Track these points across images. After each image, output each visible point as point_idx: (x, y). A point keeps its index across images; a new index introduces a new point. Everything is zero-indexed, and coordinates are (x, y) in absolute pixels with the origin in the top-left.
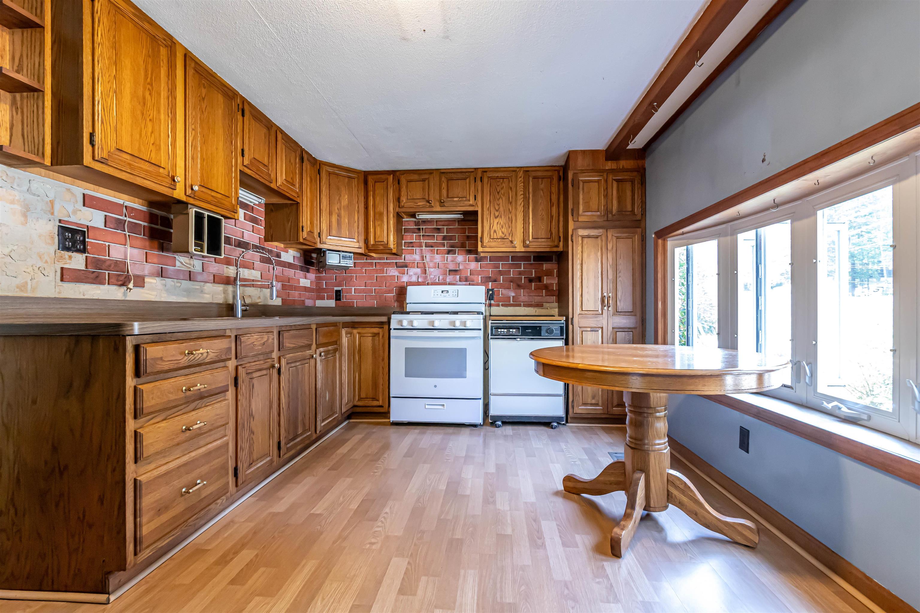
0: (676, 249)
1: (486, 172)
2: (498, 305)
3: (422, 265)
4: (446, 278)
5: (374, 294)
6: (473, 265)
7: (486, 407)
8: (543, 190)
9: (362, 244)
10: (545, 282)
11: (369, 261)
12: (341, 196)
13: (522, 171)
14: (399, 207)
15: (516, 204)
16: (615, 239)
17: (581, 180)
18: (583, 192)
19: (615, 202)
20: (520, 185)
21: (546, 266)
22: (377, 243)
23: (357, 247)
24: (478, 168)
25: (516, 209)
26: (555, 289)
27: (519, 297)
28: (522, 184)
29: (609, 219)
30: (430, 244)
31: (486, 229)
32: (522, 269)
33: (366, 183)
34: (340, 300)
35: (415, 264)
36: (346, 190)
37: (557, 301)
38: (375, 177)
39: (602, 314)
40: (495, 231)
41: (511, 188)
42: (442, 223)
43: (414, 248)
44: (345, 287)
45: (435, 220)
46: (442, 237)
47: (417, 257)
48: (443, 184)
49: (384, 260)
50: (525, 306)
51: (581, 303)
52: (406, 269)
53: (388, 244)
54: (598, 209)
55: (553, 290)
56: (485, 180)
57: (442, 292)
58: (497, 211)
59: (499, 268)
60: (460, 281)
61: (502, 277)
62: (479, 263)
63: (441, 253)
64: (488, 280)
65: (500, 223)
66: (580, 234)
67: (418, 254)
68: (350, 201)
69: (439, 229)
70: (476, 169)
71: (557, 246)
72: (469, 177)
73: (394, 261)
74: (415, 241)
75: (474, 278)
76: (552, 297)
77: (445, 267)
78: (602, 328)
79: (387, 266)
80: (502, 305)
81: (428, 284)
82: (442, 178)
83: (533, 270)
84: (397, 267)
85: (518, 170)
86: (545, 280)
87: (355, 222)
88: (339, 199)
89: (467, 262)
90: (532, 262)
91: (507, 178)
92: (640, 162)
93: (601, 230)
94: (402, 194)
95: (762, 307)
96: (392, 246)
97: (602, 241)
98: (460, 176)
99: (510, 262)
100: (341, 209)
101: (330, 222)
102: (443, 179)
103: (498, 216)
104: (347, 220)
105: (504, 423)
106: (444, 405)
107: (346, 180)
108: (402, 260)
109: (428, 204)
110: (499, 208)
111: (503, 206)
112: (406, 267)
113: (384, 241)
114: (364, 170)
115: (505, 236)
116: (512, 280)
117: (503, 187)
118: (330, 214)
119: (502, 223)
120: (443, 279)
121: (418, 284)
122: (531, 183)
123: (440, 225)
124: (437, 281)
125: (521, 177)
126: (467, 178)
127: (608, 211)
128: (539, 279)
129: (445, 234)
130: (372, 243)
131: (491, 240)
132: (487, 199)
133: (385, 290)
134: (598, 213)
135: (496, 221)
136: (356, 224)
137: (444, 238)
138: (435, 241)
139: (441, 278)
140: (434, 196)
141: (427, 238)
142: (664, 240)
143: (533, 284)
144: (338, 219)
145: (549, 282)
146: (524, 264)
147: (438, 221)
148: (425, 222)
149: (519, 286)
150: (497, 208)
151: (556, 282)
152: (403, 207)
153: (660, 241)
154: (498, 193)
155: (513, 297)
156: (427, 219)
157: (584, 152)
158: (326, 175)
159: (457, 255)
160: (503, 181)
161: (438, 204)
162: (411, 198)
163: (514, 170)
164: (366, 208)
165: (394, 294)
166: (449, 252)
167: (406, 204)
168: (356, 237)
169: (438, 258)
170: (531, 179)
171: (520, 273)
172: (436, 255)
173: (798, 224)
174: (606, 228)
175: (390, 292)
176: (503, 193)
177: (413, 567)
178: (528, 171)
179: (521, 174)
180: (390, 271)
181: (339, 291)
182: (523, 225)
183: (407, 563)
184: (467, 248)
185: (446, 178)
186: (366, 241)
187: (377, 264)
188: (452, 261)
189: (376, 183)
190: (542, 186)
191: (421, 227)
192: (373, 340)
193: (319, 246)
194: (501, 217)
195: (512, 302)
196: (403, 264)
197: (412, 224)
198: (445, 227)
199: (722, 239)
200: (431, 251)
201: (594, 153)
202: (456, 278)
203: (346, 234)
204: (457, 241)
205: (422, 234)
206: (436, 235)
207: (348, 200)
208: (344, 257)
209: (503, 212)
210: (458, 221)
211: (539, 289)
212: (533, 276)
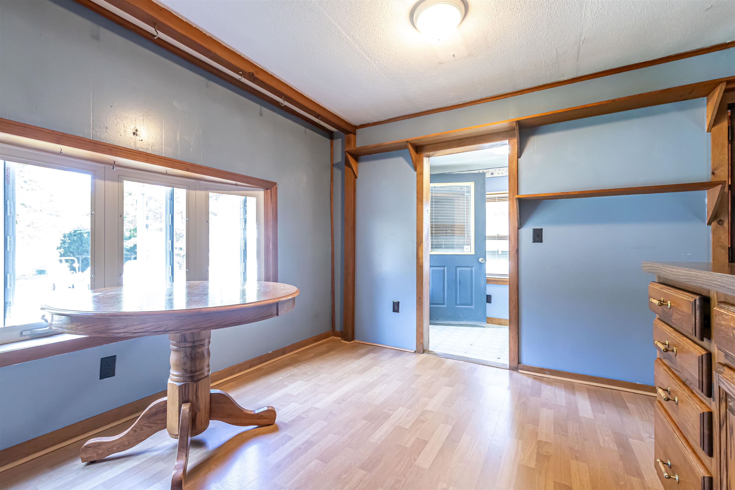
177: (413, 456)
183: (417, 461)
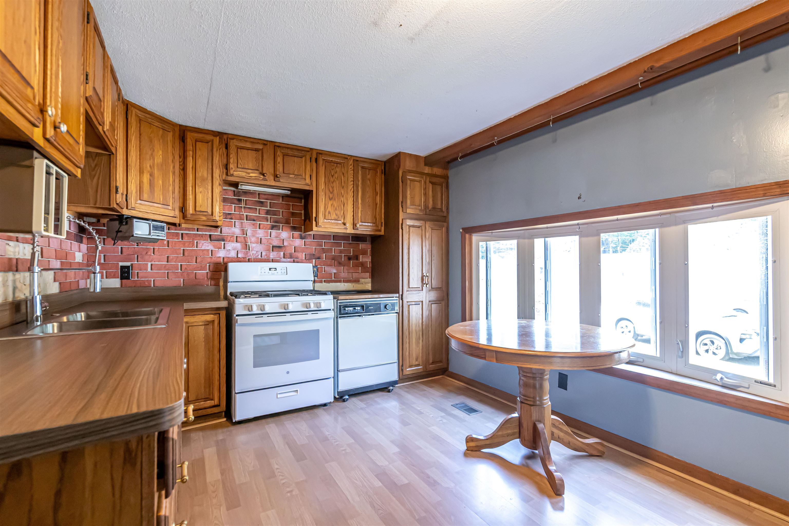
0: (480, 243)
1: (321, 154)
2: (321, 282)
3: (243, 240)
4: (269, 254)
5: (179, 271)
6: (298, 242)
7: (336, 384)
8: (369, 180)
9: (177, 213)
10: (361, 261)
11: (173, 231)
12: (154, 151)
13: (352, 160)
14: (227, 175)
15: (347, 189)
16: (430, 229)
17: (408, 178)
18: (410, 189)
19: (431, 200)
20: (351, 172)
21: (362, 246)
22: (198, 213)
23: (172, 216)
24: (313, 149)
25: (347, 193)
26: (368, 266)
27: (340, 273)
28: (352, 172)
29: (427, 214)
30: (252, 217)
31: (321, 209)
32: (342, 248)
33: (183, 139)
34: (128, 278)
35: (234, 238)
36: (160, 145)
37: (370, 277)
38: (196, 135)
39: (422, 290)
40: (329, 213)
41: (343, 174)
42: (266, 197)
43: (233, 221)
44: (136, 262)
45: (257, 193)
46: (265, 211)
47: (237, 231)
48: (279, 158)
49: (195, 231)
50: (344, 281)
51: (408, 282)
52: (223, 243)
53: (212, 214)
54: (420, 205)
55: (368, 267)
56: (321, 162)
57: (270, 269)
58: (331, 193)
59: (322, 246)
60: (284, 258)
61: (324, 254)
62: (304, 240)
63: (265, 228)
64: (312, 257)
65: (334, 205)
66: (408, 224)
67: (238, 227)
68: (165, 159)
69: (262, 203)
70: (311, 149)
71: (380, 231)
72: (305, 156)
73: (206, 233)
74: (233, 212)
75: (299, 255)
76: (367, 273)
77: (268, 243)
78: (422, 302)
79: (199, 238)
80: (325, 281)
81: (249, 261)
82: (277, 152)
83: (352, 249)
84: (211, 240)
85: (349, 158)
86: (361, 258)
87: (171, 185)
88: (152, 154)
89: (292, 239)
90: (351, 242)
91: (340, 163)
92: (445, 172)
93: (422, 222)
94: (231, 161)
95: (548, 289)
96: (218, 218)
97: (422, 230)
98: (296, 153)
99: (332, 241)
100: (154, 167)
101: (141, 183)
102: (279, 153)
103: (332, 198)
104: (161, 182)
105: (350, 396)
106: (297, 391)
107: (161, 132)
108: (218, 232)
109: (262, 176)
110: (333, 191)
111: (337, 190)
112: (224, 240)
113: (207, 212)
114: (180, 124)
115: (338, 218)
116: (334, 258)
117: (337, 171)
118: (141, 172)
119: (335, 206)
120: (266, 255)
121: (238, 260)
122: (360, 172)
123: (263, 199)
124: (260, 257)
125: (351, 165)
126: (304, 156)
127: (426, 207)
128: (357, 258)
129: (268, 208)
130: (191, 212)
131: (325, 220)
132: (322, 180)
133: (195, 266)
134: (420, 208)
135: (330, 203)
136: (171, 188)
137: (268, 212)
138: (258, 215)
139: (264, 254)
140: (268, 168)
141: (248, 210)
142: (471, 235)
143: (351, 261)
144: (150, 180)
145: (364, 260)
146: (344, 243)
147: (260, 194)
148: (246, 193)
149: (340, 264)
150: (331, 191)
151: (370, 260)
152: (232, 175)
153: (467, 236)
154: (332, 176)
155: (335, 273)
156: (250, 190)
157: (410, 155)
158: (136, 121)
159: (281, 231)
160: (337, 166)
161: (272, 178)
162: (242, 167)
163: (346, 157)
164: (184, 169)
165: (208, 271)
166: (273, 227)
167: (235, 173)
168: (171, 204)
169: (261, 233)
170: (360, 168)
171: (341, 252)
172: (258, 229)
173: (584, 239)
174: (425, 220)
175: (202, 268)
176: (336, 177)
178: (357, 161)
179: (351, 162)
180: (203, 244)
181: (128, 267)
182: (353, 209)
184: (291, 225)
185: (282, 153)
186: (183, 209)
187: (184, 235)
188: (276, 237)
189: (197, 143)
190: (369, 177)
191: (243, 198)
192: (205, 329)
193: (126, 212)
194: (335, 200)
195: (333, 279)
196: (219, 237)
197: (231, 193)
198: (269, 201)
199: (521, 240)
200: (253, 225)
201: (417, 157)
202: (280, 255)
203: (160, 199)
204: (281, 217)
205: (243, 206)
206: (258, 208)
207: (162, 156)
208: (156, 228)
209: (336, 196)
210: (283, 197)
211: (357, 266)
212: (352, 254)
